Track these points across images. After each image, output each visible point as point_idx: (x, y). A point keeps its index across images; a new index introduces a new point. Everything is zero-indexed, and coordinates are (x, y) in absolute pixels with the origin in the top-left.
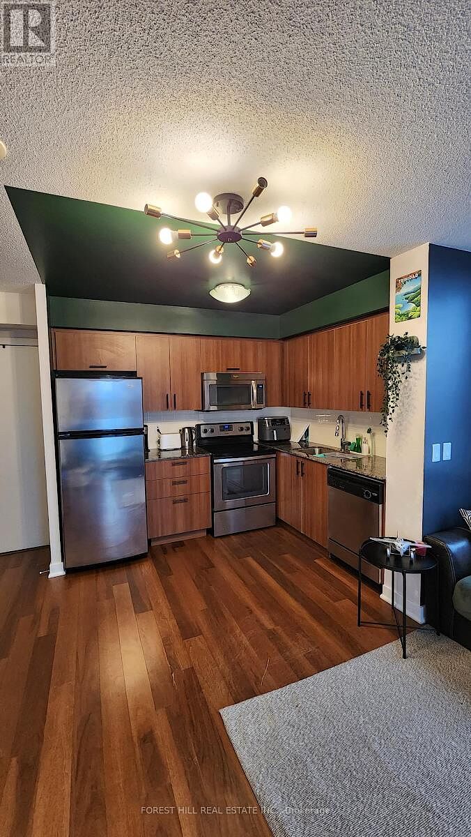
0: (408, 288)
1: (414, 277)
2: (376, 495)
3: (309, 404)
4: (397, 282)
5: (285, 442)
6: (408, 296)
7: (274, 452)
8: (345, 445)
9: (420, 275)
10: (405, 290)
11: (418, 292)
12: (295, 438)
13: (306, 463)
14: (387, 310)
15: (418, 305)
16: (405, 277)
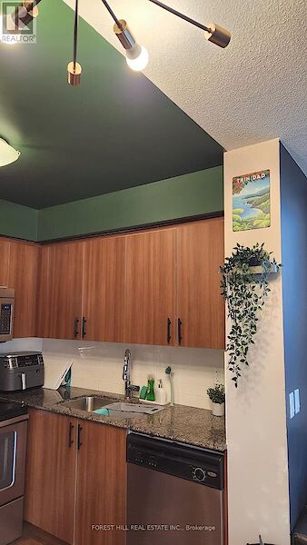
0: (251, 189)
1: (259, 177)
2: (215, 475)
3: (84, 334)
4: (234, 181)
5: (37, 389)
6: (250, 199)
7: (25, 410)
8: (130, 389)
9: (268, 175)
10: (246, 191)
11: (265, 195)
12: (52, 382)
13: (86, 426)
14: (221, 214)
15: (267, 211)
16: (247, 176)
